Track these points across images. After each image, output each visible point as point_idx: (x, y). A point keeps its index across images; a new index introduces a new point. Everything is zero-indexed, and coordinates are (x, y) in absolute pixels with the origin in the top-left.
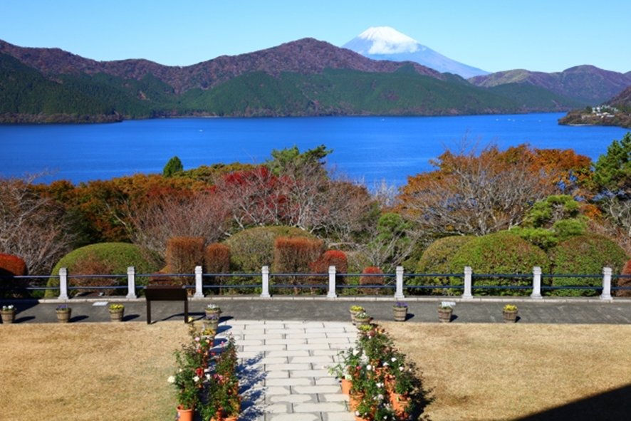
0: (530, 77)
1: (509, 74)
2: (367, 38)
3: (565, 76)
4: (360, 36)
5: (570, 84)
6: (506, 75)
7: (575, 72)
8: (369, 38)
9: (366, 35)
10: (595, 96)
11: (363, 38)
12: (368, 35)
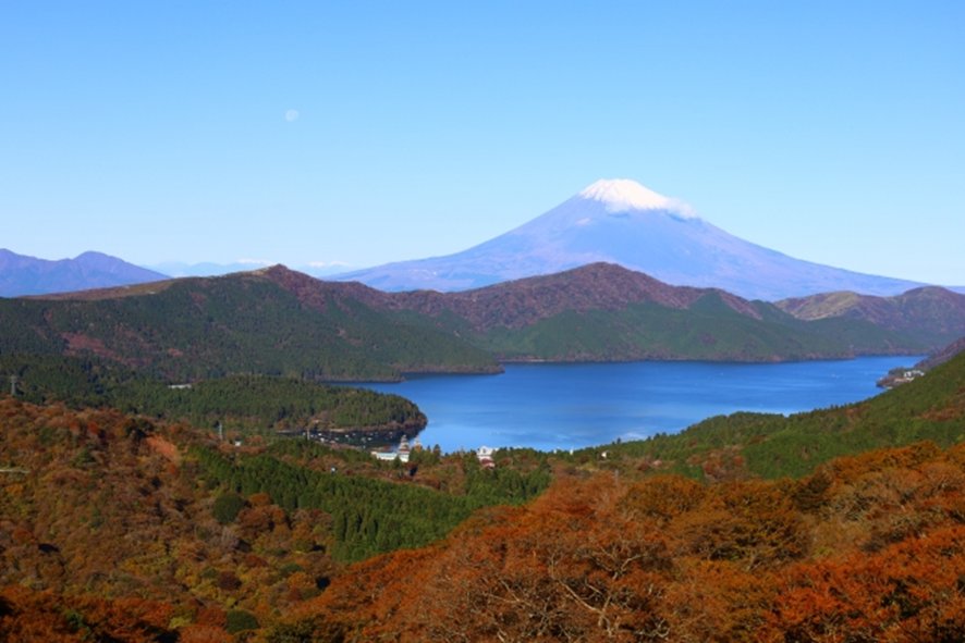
0: (859, 304)
1: (833, 297)
2: (593, 198)
3: (905, 300)
4: (582, 193)
5: (911, 312)
6: (829, 299)
7: (920, 295)
8: (597, 198)
9: (593, 191)
10: (943, 330)
11: (587, 196)
12: (596, 192)
